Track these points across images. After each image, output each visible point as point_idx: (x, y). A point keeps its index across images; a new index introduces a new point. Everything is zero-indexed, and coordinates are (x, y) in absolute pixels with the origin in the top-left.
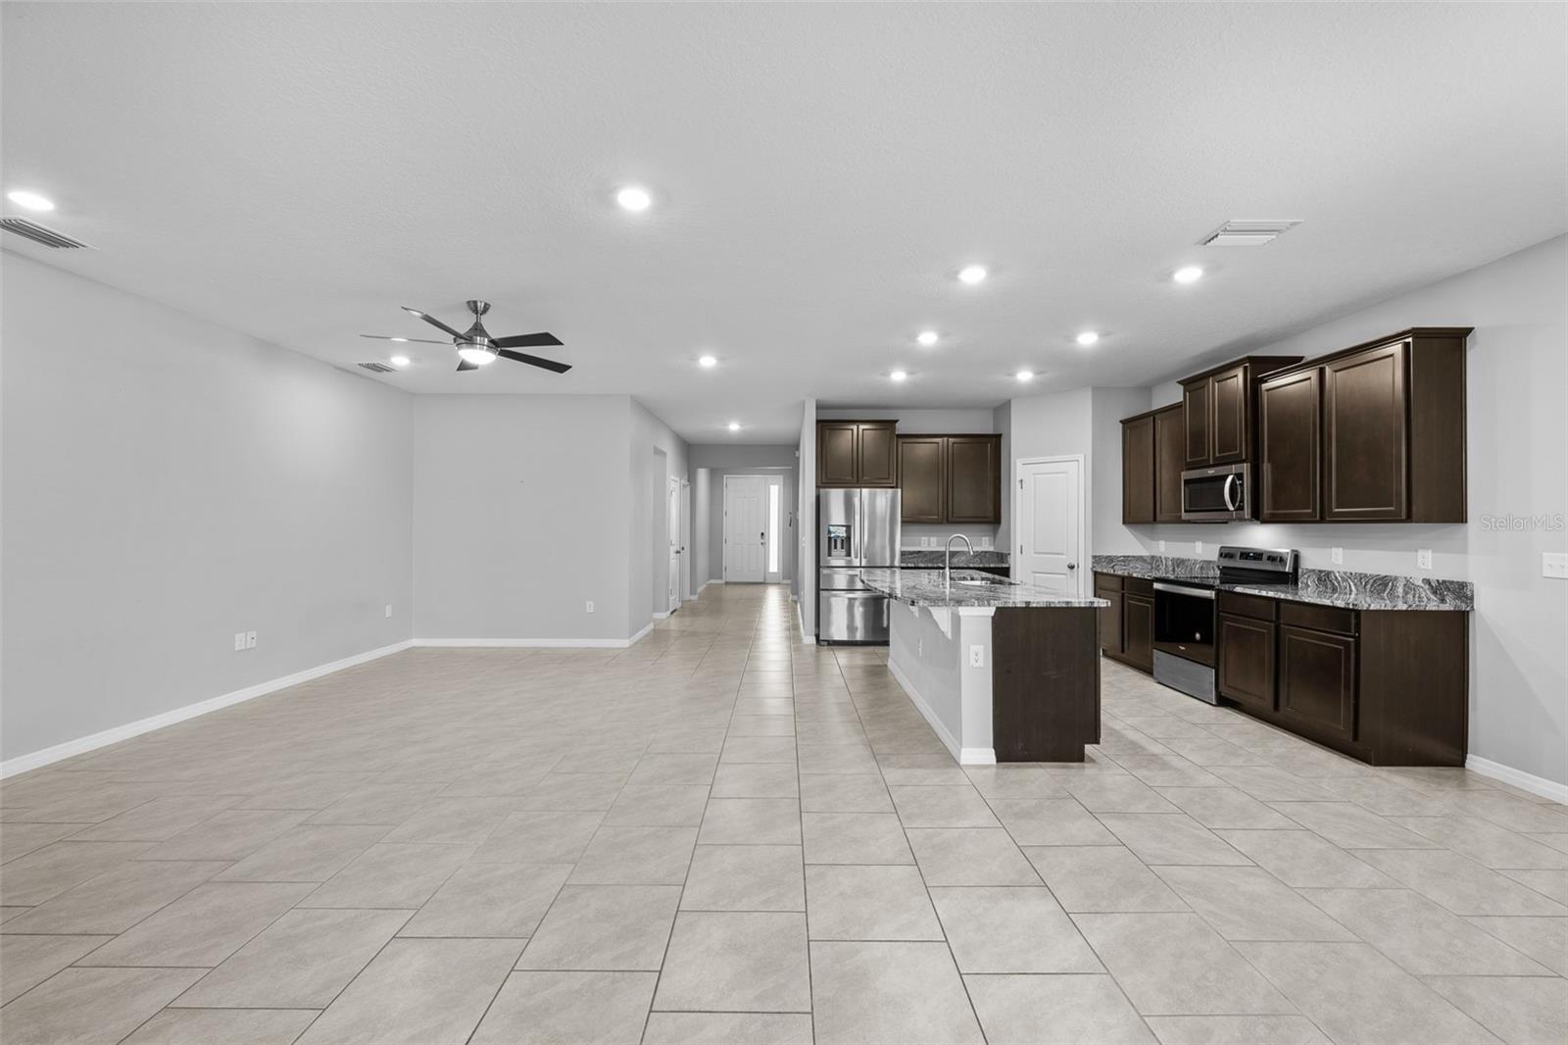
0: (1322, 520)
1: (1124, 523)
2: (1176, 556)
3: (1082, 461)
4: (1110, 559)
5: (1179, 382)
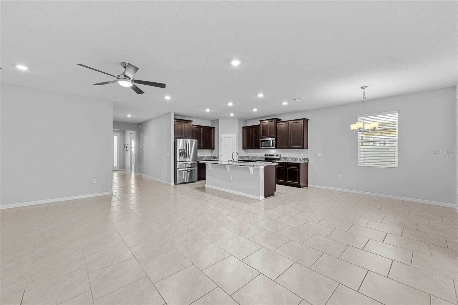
0: (289, 149)
1: (243, 149)
2: (253, 156)
3: (236, 135)
4: (241, 157)
5: (260, 121)
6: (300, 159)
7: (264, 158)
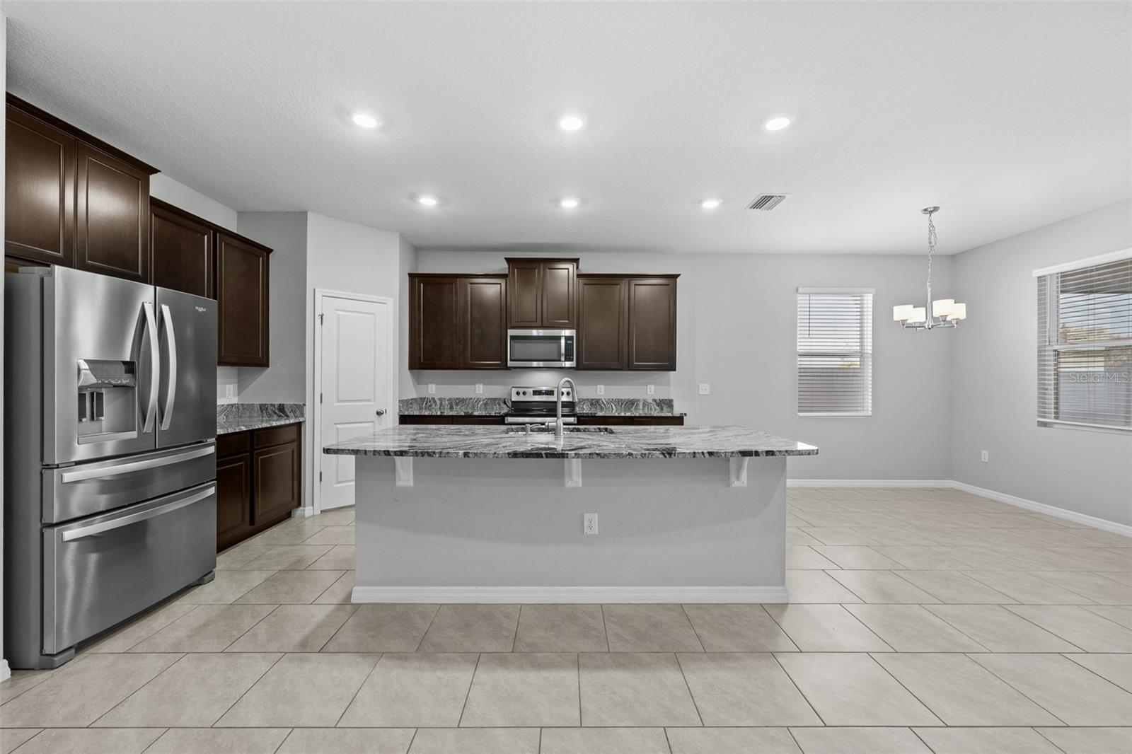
1: (409, 369)
2: (453, 396)
3: (391, 303)
5: (501, 258)
6: (645, 404)
7: (505, 403)
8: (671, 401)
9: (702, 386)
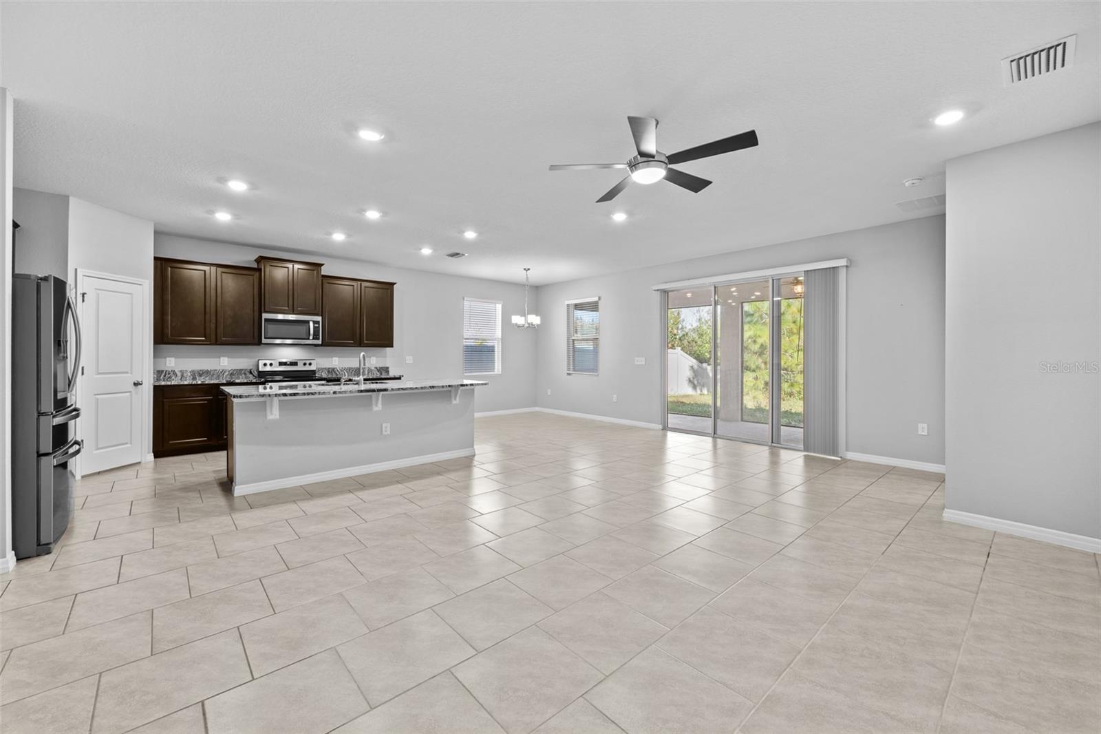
0: (359, 346)
1: (153, 345)
3: (147, 286)
7: (251, 372)
8: (388, 368)
9: (407, 358)
